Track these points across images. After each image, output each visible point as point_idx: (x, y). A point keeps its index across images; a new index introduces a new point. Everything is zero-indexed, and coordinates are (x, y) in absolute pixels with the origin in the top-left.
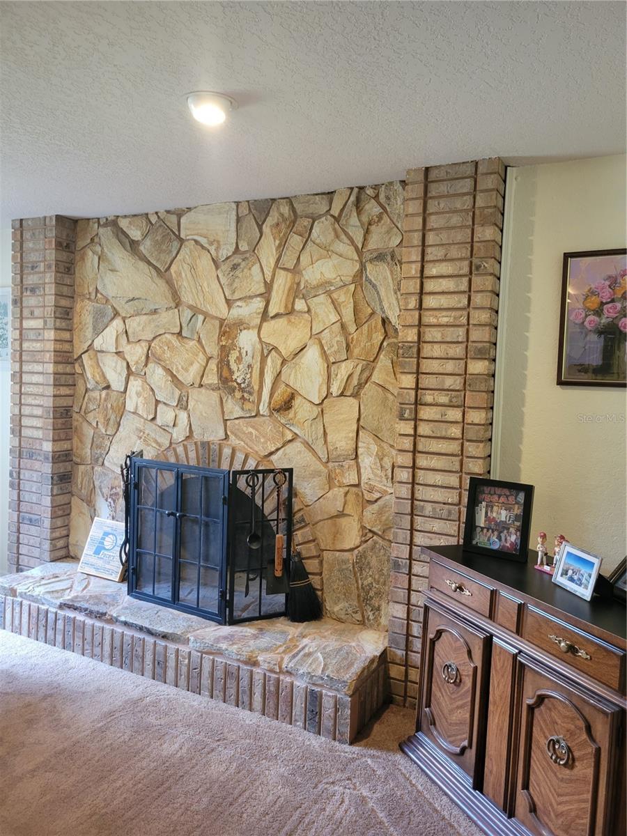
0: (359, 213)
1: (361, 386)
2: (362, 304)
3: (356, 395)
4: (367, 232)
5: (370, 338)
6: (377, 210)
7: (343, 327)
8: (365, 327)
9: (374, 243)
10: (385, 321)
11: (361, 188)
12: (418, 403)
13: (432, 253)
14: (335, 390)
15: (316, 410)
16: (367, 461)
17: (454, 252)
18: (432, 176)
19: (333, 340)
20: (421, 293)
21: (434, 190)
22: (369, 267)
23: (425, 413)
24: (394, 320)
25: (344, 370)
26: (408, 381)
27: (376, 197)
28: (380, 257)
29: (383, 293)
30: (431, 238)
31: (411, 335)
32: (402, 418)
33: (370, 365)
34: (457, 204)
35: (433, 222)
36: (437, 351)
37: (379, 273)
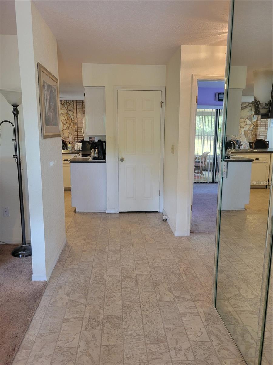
0: (66, 104)
1: (69, 128)
2: (68, 117)
3: (68, 129)
4: (68, 107)
5: (69, 121)
6: (69, 104)
7: (65, 120)
8: (69, 120)
9: (69, 108)
10: (71, 119)
11: (66, 101)
12: (78, 130)
13: (78, 111)
14: (65, 128)
15: (62, 131)
16: (70, 138)
17: (81, 111)
18: (77, 101)
19: (64, 122)
20: (77, 116)
21: (78, 103)
22: (69, 112)
23: (78, 131)
24: (73, 119)
25: (66, 126)
26: (76, 127)
27: (69, 102)
28: (70, 110)
29: (71, 115)
30: (78, 109)
31: (76, 121)
32: (76, 131)
33: (70, 125)
34: (80, 105)
35: (78, 107)
36: (80, 123)
37: (71, 113)
